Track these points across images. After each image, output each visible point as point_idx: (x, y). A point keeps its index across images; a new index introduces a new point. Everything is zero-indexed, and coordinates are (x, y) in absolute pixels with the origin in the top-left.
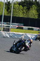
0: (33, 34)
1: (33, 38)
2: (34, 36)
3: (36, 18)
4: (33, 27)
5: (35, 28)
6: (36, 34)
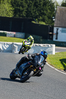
0: (6, 43)
1: (5, 49)
2: (8, 46)
3: (11, 17)
4: (5, 32)
5: (9, 33)
6: (11, 43)
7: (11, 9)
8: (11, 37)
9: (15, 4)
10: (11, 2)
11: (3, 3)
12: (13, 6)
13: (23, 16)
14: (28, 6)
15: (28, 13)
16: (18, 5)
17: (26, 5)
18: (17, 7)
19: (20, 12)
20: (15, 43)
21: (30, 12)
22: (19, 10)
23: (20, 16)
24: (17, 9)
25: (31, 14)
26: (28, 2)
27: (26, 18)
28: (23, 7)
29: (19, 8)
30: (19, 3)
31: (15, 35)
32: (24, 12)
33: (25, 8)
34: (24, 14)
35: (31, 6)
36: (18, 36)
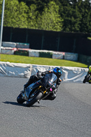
0: (51, 66)
3: (58, 30)
4: (51, 51)
5: (56, 53)
7: (59, 19)
8: (58, 59)
9: (65, 13)
10: (59, 11)
11: (48, 12)
12: (62, 16)
13: (75, 30)
14: (83, 16)
15: (83, 25)
16: (68, 15)
17: (80, 15)
18: (67, 18)
19: (71, 25)
20: (64, 67)
21: (86, 24)
22: (70, 21)
23: (71, 29)
24: (67, 20)
25: (87, 27)
26: (83, 10)
27: (79, 32)
28: (75, 17)
29: (69, 19)
30: (71, 12)
31: (64, 56)
32: (76, 25)
33: (78, 19)
34: (77, 27)
35: (87, 17)
36: (68, 58)
